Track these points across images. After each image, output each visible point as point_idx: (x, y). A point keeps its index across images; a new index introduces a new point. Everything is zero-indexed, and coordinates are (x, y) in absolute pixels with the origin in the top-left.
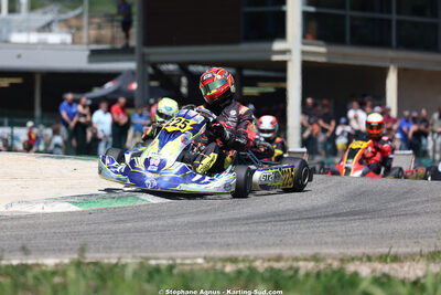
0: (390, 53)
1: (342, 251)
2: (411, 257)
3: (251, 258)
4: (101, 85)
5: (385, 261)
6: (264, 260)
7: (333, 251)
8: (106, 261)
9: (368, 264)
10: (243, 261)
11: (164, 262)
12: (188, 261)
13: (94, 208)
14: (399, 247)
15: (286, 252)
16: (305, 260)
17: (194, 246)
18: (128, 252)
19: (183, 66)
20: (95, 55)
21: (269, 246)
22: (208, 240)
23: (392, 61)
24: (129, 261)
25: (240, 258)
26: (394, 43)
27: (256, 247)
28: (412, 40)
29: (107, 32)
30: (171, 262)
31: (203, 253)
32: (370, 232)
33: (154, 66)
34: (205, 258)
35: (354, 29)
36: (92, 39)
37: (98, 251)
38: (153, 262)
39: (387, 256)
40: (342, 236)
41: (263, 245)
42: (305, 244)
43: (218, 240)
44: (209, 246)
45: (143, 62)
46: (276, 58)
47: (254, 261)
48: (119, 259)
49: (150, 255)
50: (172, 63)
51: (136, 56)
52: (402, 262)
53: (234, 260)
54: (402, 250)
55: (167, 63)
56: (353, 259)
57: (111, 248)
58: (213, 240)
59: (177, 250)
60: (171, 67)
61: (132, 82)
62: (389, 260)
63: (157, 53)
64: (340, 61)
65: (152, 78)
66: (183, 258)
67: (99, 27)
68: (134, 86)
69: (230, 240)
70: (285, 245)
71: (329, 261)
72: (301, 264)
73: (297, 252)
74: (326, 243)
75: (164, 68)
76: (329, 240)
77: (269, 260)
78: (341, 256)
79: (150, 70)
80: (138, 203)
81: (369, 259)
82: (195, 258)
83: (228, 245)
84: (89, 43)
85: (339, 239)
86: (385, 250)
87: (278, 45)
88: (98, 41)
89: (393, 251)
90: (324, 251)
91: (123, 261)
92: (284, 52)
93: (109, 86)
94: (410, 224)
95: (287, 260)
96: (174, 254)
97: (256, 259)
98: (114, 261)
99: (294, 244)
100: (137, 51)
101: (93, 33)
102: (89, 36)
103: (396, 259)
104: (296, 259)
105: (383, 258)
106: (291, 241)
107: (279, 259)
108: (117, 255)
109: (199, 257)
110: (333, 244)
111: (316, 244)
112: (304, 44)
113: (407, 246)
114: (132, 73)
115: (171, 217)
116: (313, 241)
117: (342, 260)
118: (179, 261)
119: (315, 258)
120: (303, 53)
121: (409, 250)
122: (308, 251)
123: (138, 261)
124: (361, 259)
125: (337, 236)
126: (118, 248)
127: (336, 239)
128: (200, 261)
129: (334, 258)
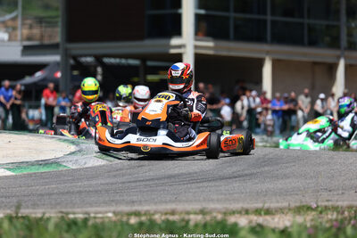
0: (266, 47)
1: (225, 206)
2: (281, 211)
3: (152, 212)
4: (32, 74)
5: (260, 214)
6: (162, 213)
7: (219, 206)
8: (33, 216)
9: (246, 216)
10: (145, 214)
11: (81, 216)
12: (100, 215)
13: (25, 172)
14: (271, 202)
15: (180, 207)
16: (196, 213)
17: (105, 203)
18: (52, 208)
19: (99, 59)
20: (27, 50)
21: (166, 202)
22: (118, 198)
23: (268, 53)
24: (52, 215)
25: (143, 212)
26: (269, 38)
27: (156, 203)
28: (284, 36)
29: (36, 31)
30: (87, 216)
31: (113, 209)
32: (248, 190)
33: (75, 58)
34: (114, 213)
35: (236, 27)
36: (25, 36)
37: (28, 207)
38: (71, 216)
39: (261, 210)
40: (225, 195)
41: (161, 202)
42: (195, 201)
43: (125, 198)
44: (118, 202)
45: (66, 55)
46: (173, 51)
47: (153, 214)
48: (44, 214)
49: (70, 210)
50: (90, 56)
51: (61, 50)
52: (273, 214)
53: (137, 214)
54: (273, 205)
55: (86, 56)
56: (233, 213)
57: (38, 205)
58: (121, 198)
59: (92, 206)
60: (89, 59)
61: (57, 71)
62: (263, 213)
63: (77, 48)
64: (224, 53)
65: (73, 68)
66: (96, 213)
67: (31, 27)
68: (59, 75)
69: (135, 198)
70: (180, 201)
71: (215, 214)
72: (192, 217)
73: (189, 207)
74: (212, 200)
75: (83, 60)
76: (215, 197)
77: (166, 214)
78: (224, 210)
79: (72, 62)
80: (60, 169)
81: (247, 212)
82: (106, 212)
83: (133, 202)
84: (22, 40)
85: (223, 196)
86: (259, 205)
87: (175, 41)
88: (29, 39)
89: (267, 205)
90: (211, 206)
91: (47, 215)
92: (180, 47)
93: (39, 75)
94: (280, 184)
95: (181, 213)
96: (89, 209)
97: (156, 212)
98: (39, 215)
99: (187, 201)
100: (61, 46)
101: (26, 32)
102: (22, 35)
103: (268, 212)
104: (188, 213)
105: (258, 212)
106: (184, 199)
107: (173, 213)
108: (43, 210)
109: (110, 212)
110: (218, 200)
111: (204, 200)
112: (196, 40)
113: (278, 202)
114: (57, 64)
115: (88, 179)
116: (201, 198)
117: (225, 214)
118: (92, 215)
119: (202, 212)
120: (196, 47)
121: (279, 205)
122: (197, 206)
123: (60, 215)
124: (240, 213)
125: (222, 194)
126: (44, 205)
127: (220, 197)
128: (110, 215)
129: (219, 212)
